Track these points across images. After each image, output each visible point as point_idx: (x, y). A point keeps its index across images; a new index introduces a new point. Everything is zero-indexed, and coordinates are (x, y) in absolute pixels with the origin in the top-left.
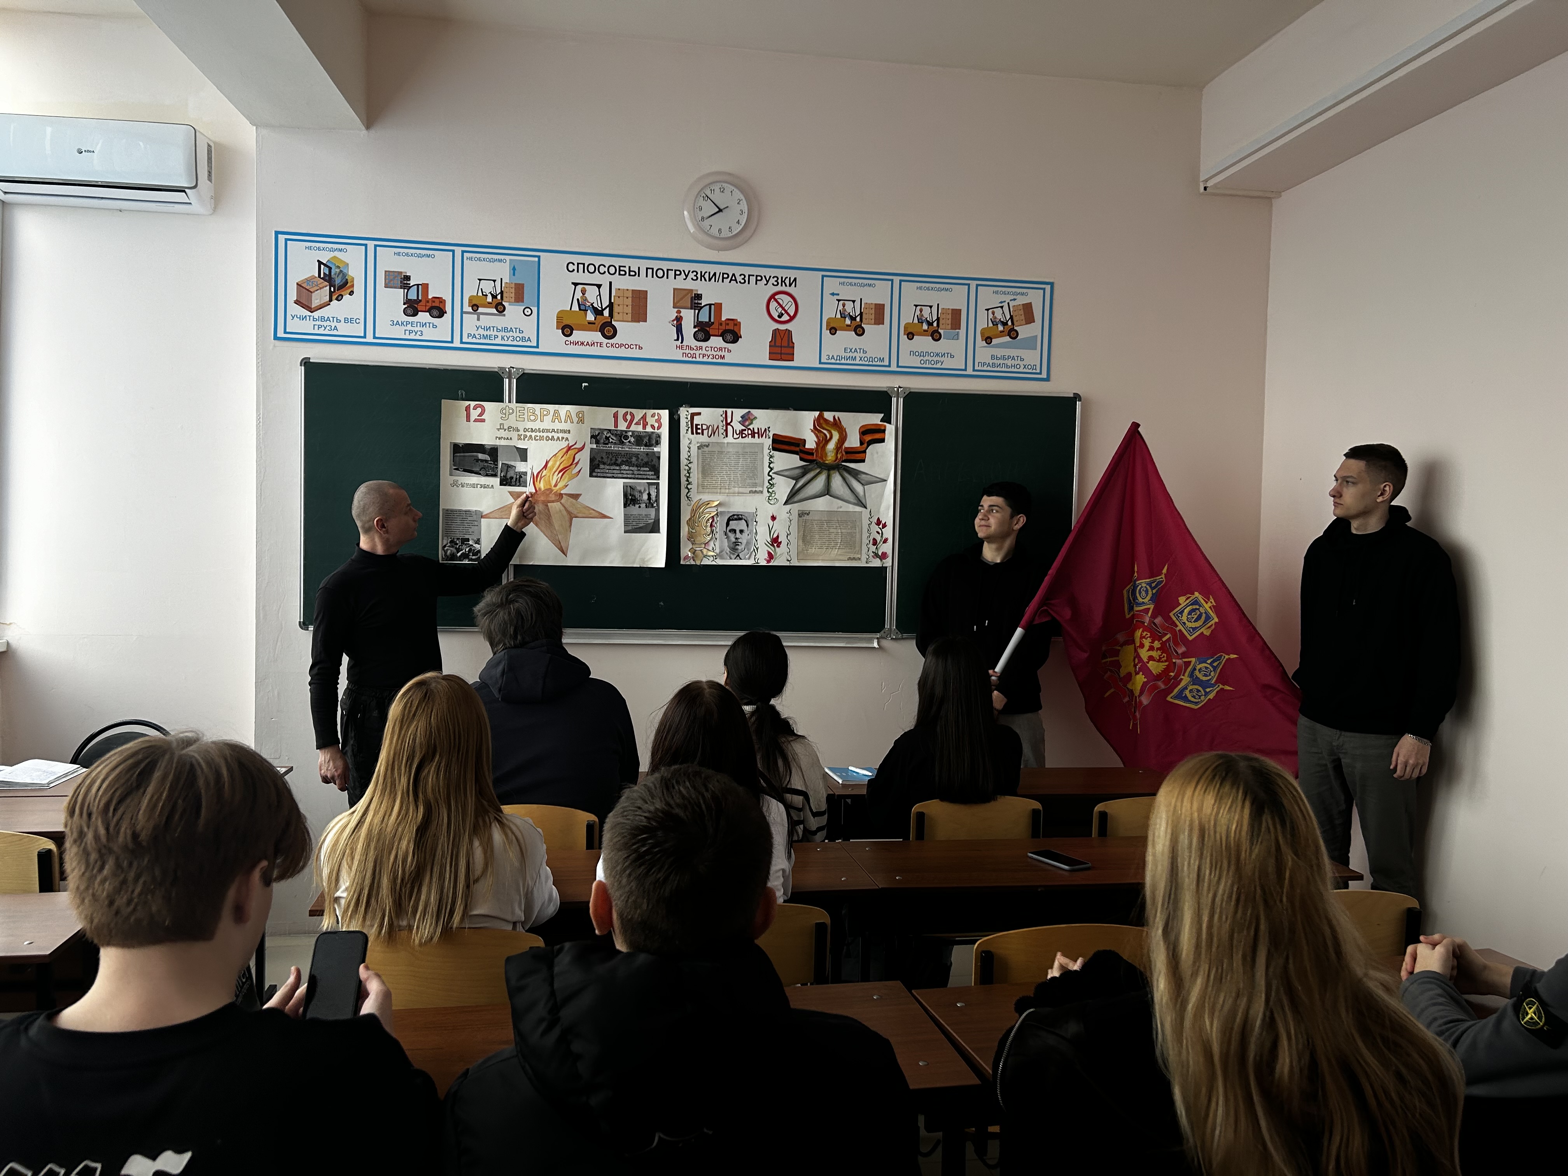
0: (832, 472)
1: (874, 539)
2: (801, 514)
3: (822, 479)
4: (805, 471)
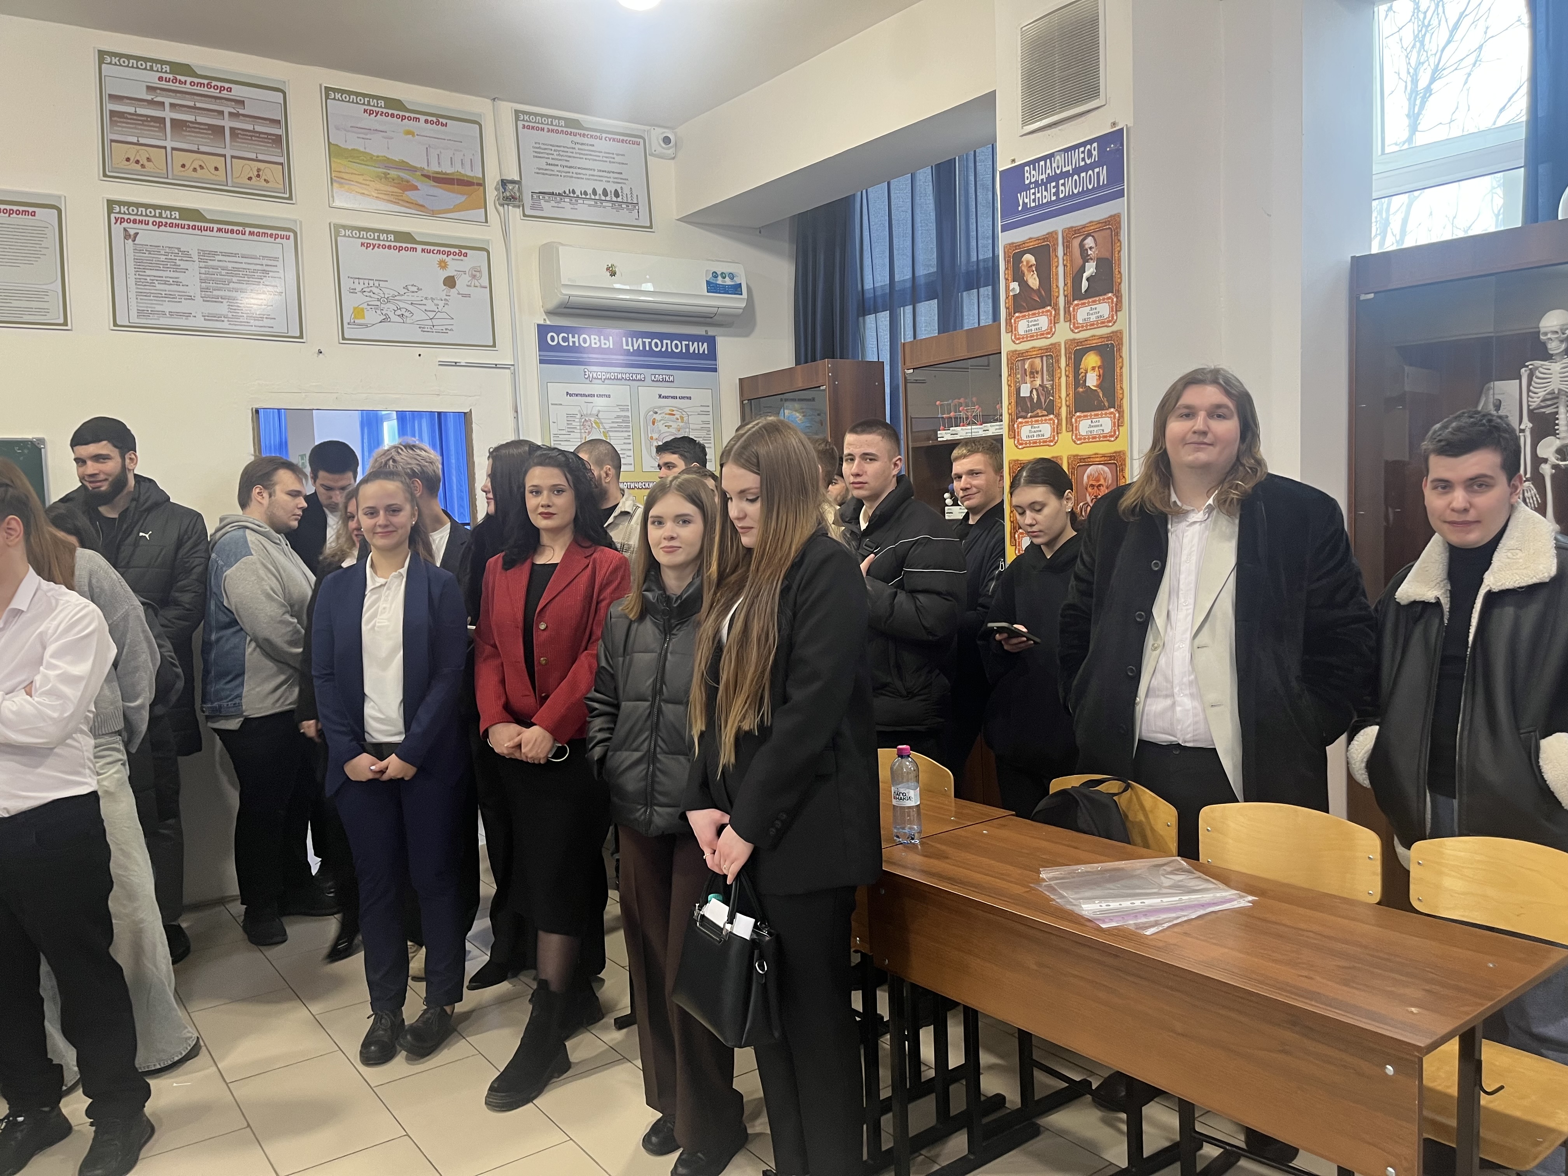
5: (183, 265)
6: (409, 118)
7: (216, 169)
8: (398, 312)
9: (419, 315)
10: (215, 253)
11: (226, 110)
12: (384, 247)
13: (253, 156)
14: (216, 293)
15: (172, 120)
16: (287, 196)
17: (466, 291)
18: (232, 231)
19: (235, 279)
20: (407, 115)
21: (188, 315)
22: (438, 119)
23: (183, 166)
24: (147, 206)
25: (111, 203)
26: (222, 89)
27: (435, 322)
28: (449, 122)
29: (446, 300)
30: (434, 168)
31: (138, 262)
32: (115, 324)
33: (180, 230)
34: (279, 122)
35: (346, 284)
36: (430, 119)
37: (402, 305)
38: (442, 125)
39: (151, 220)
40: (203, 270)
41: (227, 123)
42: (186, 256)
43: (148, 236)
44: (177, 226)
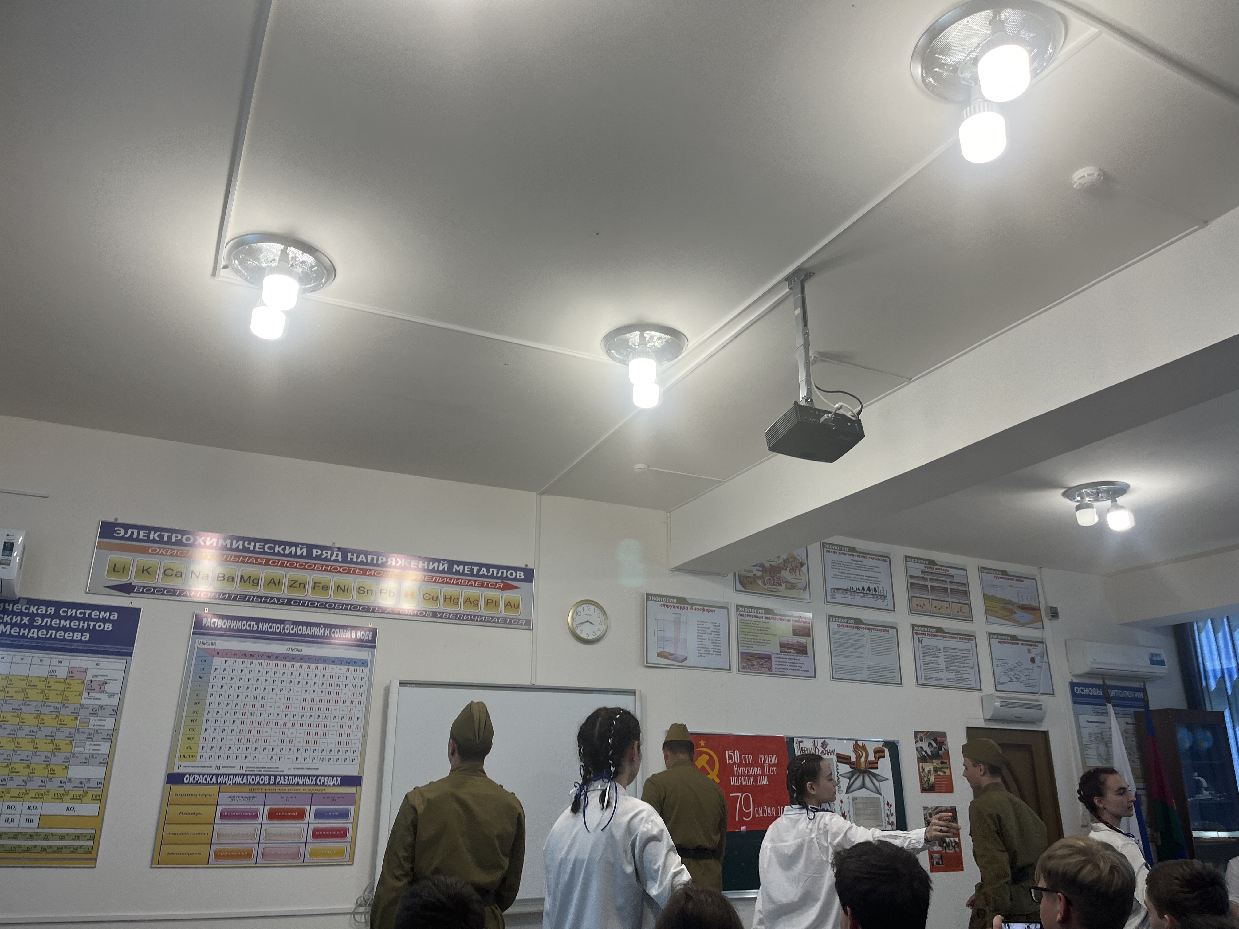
0: (865, 774)
1: (887, 814)
2: (854, 799)
3: (860, 779)
4: (853, 774)
5: (939, 654)
6: (1010, 579)
7: (947, 608)
8: (1015, 676)
9: (1023, 678)
10: (948, 648)
11: (948, 580)
12: (1007, 643)
13: (958, 601)
14: (951, 668)
15: (931, 586)
16: (971, 619)
17: (1040, 664)
18: (954, 638)
19: (956, 661)
20: (1010, 577)
21: (941, 679)
22: (1020, 578)
23: (936, 607)
24: (925, 627)
25: (913, 626)
26: (946, 570)
27: (1030, 681)
28: (1025, 580)
29: (1033, 670)
30: (1021, 602)
31: (923, 653)
32: (918, 684)
33: (936, 638)
34: (965, 584)
35: (995, 662)
36: (1018, 579)
37: (1017, 673)
38: (1023, 581)
39: (927, 633)
40: (945, 657)
41: (949, 586)
42: (939, 649)
43: (927, 641)
44: (935, 635)
